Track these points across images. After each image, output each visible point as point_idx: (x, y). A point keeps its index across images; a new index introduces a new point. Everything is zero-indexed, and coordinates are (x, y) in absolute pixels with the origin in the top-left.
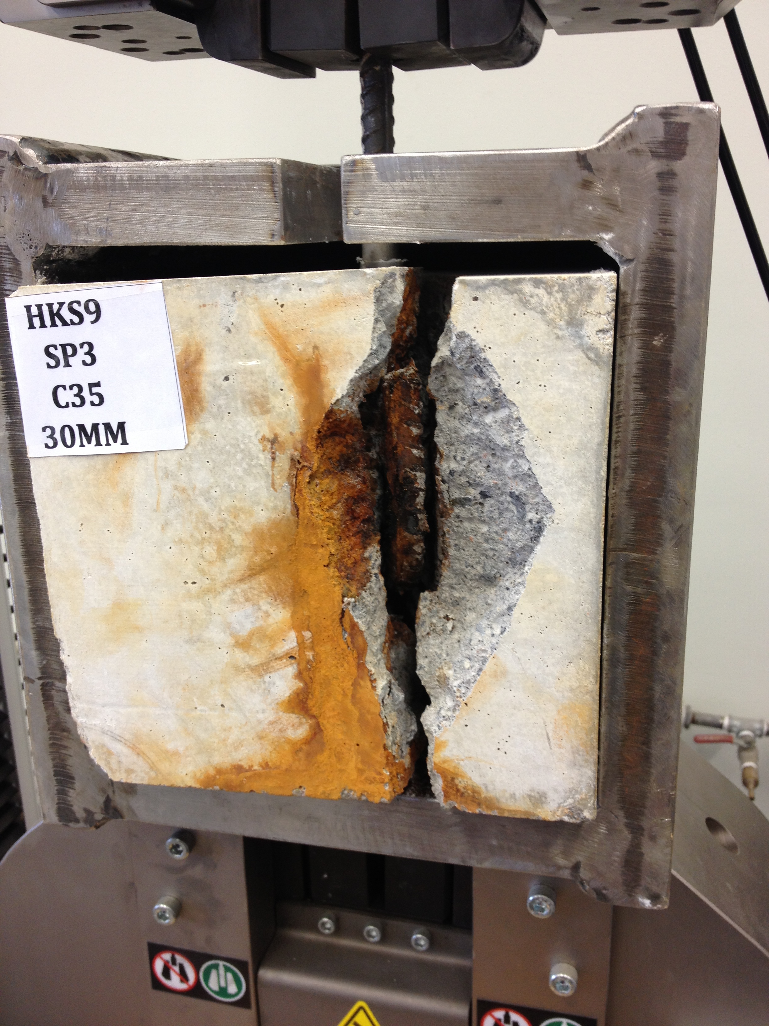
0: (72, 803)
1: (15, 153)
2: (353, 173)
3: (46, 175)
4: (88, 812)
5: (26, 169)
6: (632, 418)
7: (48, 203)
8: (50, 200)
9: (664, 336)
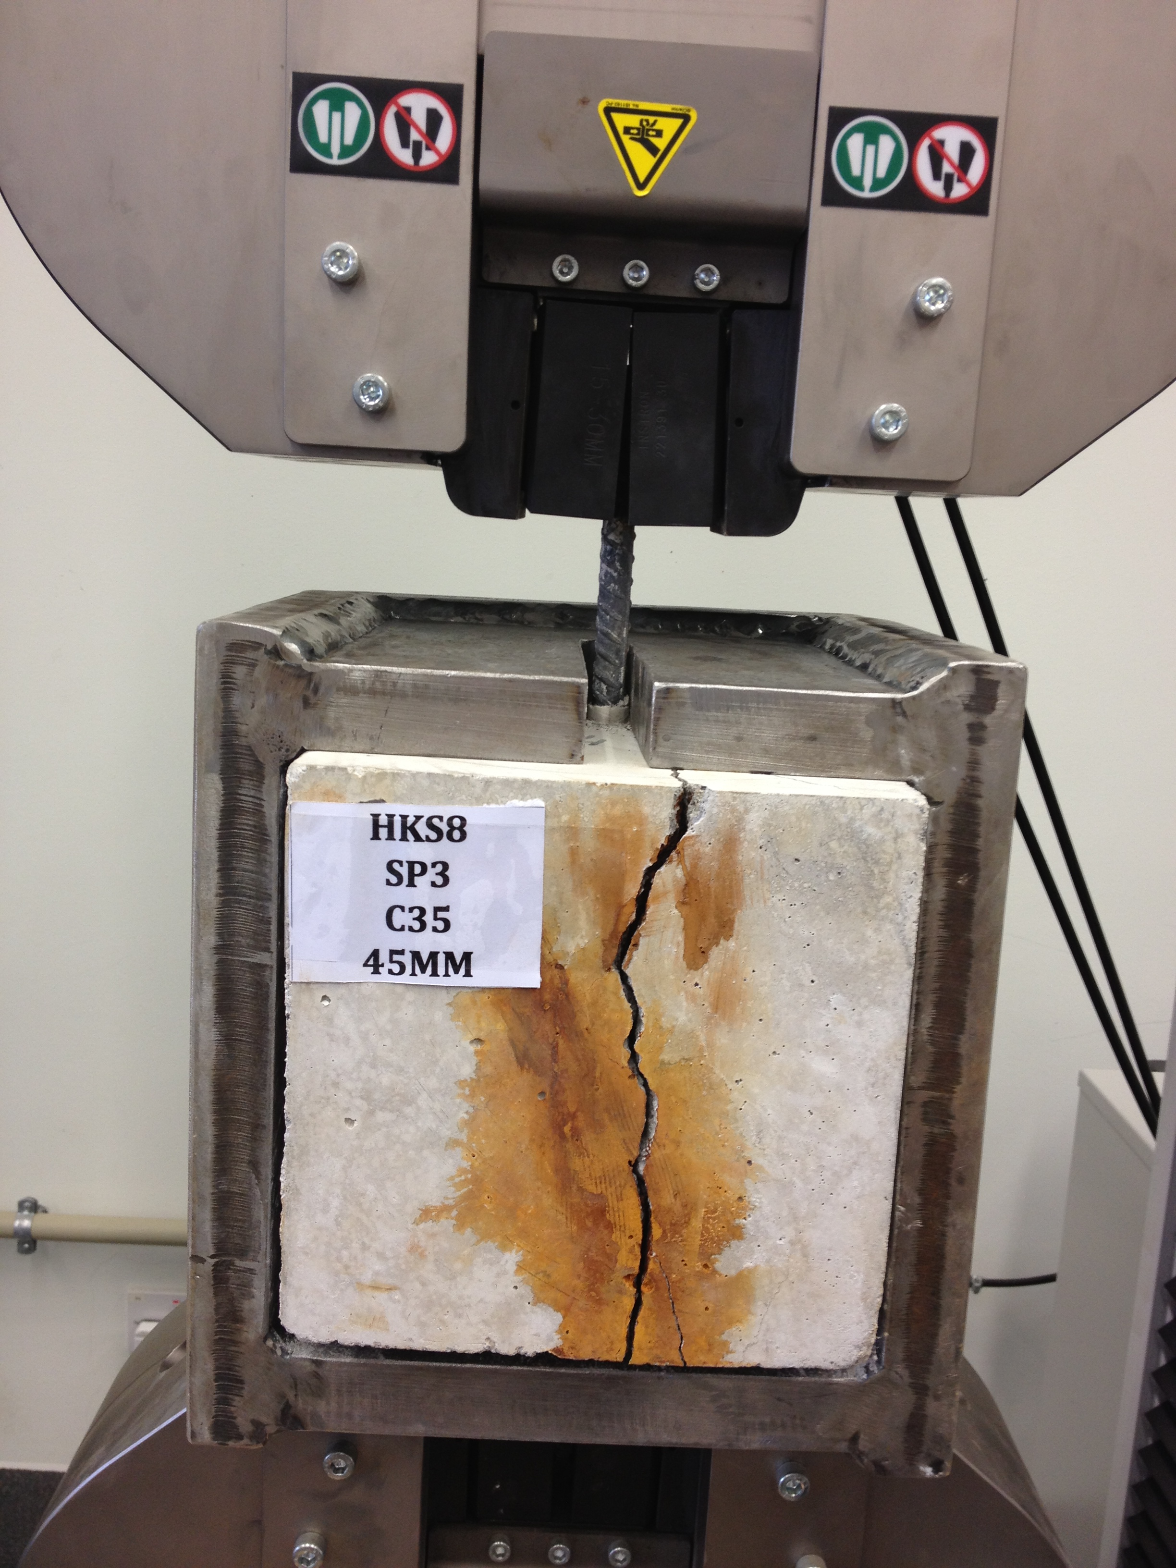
0: (235, 1415)
1: (275, 647)
2: (666, 701)
3: (309, 673)
4: (258, 1425)
5: (286, 665)
6: (937, 955)
7: (310, 704)
8: (313, 700)
9: (968, 876)
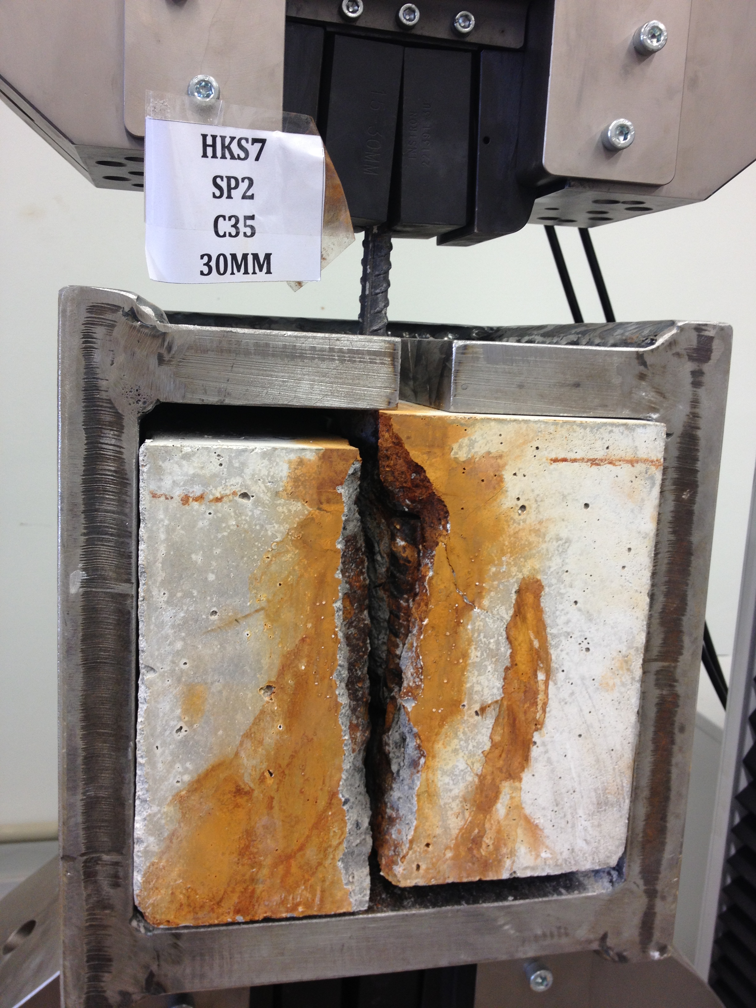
0: (105, 989)
1: (132, 310)
2: (464, 356)
3: (165, 334)
4: (125, 995)
5: (142, 326)
7: (164, 360)
8: (167, 358)
9: (690, 492)
